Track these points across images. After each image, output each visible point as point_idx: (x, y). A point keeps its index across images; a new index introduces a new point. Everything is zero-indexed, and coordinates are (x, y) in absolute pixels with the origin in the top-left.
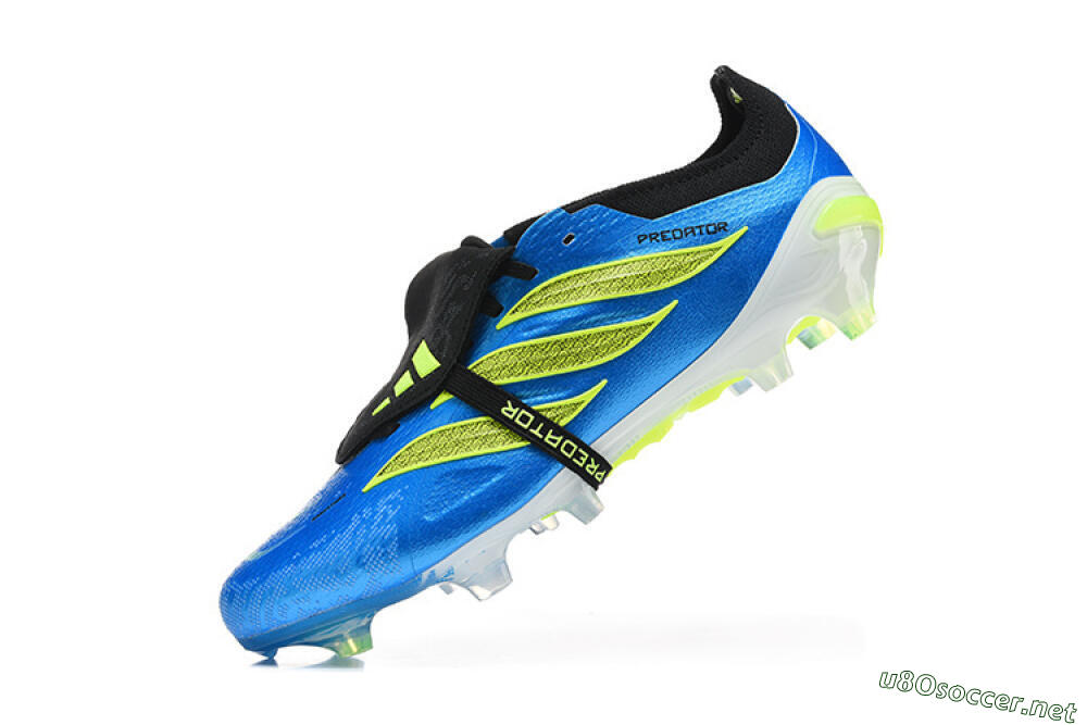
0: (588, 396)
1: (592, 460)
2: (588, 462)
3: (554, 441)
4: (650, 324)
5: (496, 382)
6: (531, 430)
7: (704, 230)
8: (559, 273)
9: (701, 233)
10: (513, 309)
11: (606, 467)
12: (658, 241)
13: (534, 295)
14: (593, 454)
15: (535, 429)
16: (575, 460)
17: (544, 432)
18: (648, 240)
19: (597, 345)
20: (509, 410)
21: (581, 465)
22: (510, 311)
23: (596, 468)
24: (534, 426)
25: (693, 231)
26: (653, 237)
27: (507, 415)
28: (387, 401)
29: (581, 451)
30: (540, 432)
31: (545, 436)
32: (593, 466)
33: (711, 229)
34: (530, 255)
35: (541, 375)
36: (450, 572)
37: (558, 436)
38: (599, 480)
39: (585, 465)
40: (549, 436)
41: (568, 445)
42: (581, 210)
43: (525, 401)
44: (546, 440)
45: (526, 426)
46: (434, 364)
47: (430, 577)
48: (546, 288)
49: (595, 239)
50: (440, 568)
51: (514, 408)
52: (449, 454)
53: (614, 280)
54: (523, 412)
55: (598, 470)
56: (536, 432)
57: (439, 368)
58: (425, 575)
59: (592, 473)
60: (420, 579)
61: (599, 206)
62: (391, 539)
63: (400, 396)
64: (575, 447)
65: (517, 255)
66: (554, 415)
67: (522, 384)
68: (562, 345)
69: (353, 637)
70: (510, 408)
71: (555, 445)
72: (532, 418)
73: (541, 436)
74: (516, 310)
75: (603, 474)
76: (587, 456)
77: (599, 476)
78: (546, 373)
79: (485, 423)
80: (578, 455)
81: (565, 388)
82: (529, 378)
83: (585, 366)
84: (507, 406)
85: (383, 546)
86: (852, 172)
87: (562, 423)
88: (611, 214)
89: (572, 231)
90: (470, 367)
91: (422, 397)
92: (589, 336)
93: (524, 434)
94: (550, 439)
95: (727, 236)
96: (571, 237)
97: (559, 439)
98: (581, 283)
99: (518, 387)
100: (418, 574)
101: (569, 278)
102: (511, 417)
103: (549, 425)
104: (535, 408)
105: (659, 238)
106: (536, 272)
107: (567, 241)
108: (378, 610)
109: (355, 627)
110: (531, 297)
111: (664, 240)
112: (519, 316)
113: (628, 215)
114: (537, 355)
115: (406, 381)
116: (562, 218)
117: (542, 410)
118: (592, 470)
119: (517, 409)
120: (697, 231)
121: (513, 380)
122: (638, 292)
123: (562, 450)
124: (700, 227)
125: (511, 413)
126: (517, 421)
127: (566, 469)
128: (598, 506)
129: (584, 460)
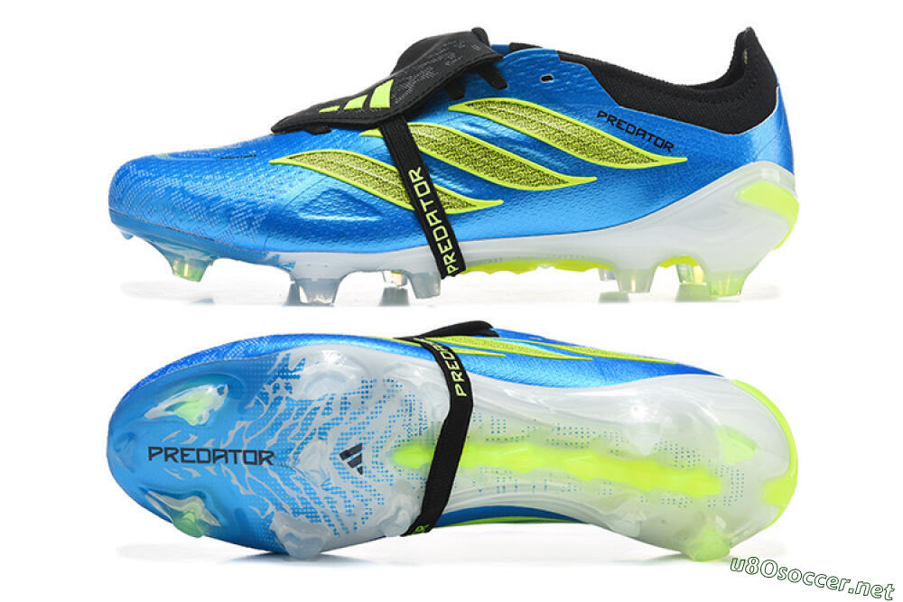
0: (481, 204)
1: (453, 254)
2: (449, 253)
3: (433, 221)
4: (564, 182)
5: (420, 148)
6: (422, 201)
7: (654, 139)
8: (522, 98)
9: (649, 140)
10: (471, 102)
11: (461, 266)
12: (613, 124)
13: (493, 102)
14: (456, 249)
15: (425, 202)
16: (439, 245)
17: (430, 208)
18: (605, 119)
19: (514, 171)
20: (415, 175)
21: (442, 252)
22: (467, 103)
23: (452, 261)
24: (426, 199)
25: (644, 135)
26: (611, 119)
27: (412, 177)
28: (336, 108)
29: (449, 241)
30: (427, 207)
31: (428, 212)
32: (450, 258)
33: (659, 142)
34: (510, 71)
35: (457, 165)
36: (291, 265)
37: (439, 219)
38: (450, 272)
39: (444, 254)
40: (432, 214)
41: (441, 230)
42: (570, 63)
43: (432, 176)
44: (428, 216)
45: (420, 195)
46: (387, 104)
47: (274, 257)
48: (505, 103)
49: (566, 91)
50: (285, 257)
51: (420, 175)
52: (349, 177)
53: (559, 132)
54: (425, 183)
55: (452, 264)
56: (424, 205)
57: (386, 109)
58: (271, 255)
59: (446, 263)
60: (265, 255)
61: (587, 69)
62: (262, 211)
63: (346, 111)
64: (446, 235)
65: (500, 65)
66: (447, 201)
67: (439, 162)
68: (489, 153)
69: (190, 264)
70: (417, 174)
71: (432, 224)
72: (428, 191)
73: (425, 210)
74: (472, 104)
75: (455, 269)
76: (451, 247)
77: (451, 269)
78: (461, 166)
79: (392, 171)
80: (444, 243)
81: (469, 186)
82: (447, 161)
83: (494, 180)
84: (416, 171)
85: (254, 212)
86: (795, 171)
87: (448, 211)
88: (591, 80)
89: (553, 74)
90: (409, 124)
91: (360, 122)
92: (512, 160)
93: (414, 200)
94: (431, 217)
95: (667, 155)
96: (550, 78)
97: (438, 221)
98: (533, 117)
99: (435, 162)
100: (266, 250)
101: (527, 107)
102: (413, 181)
103: (437, 205)
104: (436, 186)
105: (615, 123)
106: (506, 87)
107: (544, 79)
108: (222, 257)
109: (197, 258)
110: (490, 102)
111: (617, 126)
112: (471, 110)
113: (603, 90)
114: (464, 148)
115: (357, 104)
116: (553, 59)
117: (440, 192)
118: (448, 260)
119: (422, 178)
120: (648, 137)
121: (434, 154)
122: (571, 152)
123: (434, 231)
124: (652, 135)
125: (415, 177)
126: (416, 187)
127: (428, 247)
128: (437, 291)
129: (447, 249)
